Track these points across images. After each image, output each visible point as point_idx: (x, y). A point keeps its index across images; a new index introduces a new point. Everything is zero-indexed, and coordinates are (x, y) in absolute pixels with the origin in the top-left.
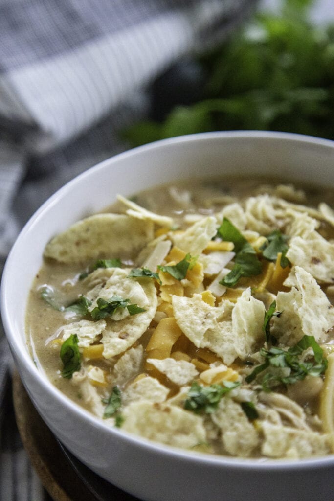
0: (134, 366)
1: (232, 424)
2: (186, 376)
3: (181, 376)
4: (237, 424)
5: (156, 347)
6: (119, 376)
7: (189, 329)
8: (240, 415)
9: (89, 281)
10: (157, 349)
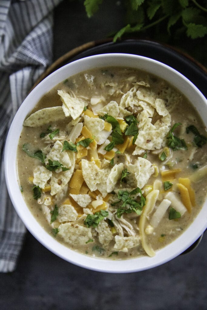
0: (64, 194)
1: (103, 231)
2: (86, 203)
3: (83, 203)
4: (105, 231)
5: (74, 187)
6: (58, 199)
7: (88, 182)
8: (107, 227)
9: (45, 140)
10: (74, 188)
